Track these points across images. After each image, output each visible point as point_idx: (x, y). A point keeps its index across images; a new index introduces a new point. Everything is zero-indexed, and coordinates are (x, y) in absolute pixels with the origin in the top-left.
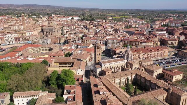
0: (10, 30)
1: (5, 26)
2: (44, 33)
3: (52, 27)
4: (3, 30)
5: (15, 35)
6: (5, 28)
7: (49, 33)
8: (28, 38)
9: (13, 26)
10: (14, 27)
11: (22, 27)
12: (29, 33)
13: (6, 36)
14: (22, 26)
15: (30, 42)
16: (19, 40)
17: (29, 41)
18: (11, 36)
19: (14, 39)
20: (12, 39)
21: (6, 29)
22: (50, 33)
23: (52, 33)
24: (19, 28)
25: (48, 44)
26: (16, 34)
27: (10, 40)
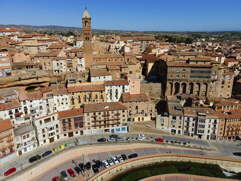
0: (39, 73)
1: (19, 58)
2: (168, 85)
3: (208, 64)
4: (9, 74)
5: (61, 103)
6: (19, 67)
7: (188, 87)
8: (118, 114)
9: (49, 60)
10: (55, 62)
11: (81, 64)
12: (114, 88)
13: (22, 110)
14: (83, 59)
15: (123, 129)
16: (80, 123)
17: (120, 126)
18: (44, 106)
19: (57, 122)
20: (49, 125)
21: (24, 71)
22: (196, 86)
23: (203, 87)
24: (70, 66)
25: (204, 138)
26: (65, 96)
27: (40, 131)
